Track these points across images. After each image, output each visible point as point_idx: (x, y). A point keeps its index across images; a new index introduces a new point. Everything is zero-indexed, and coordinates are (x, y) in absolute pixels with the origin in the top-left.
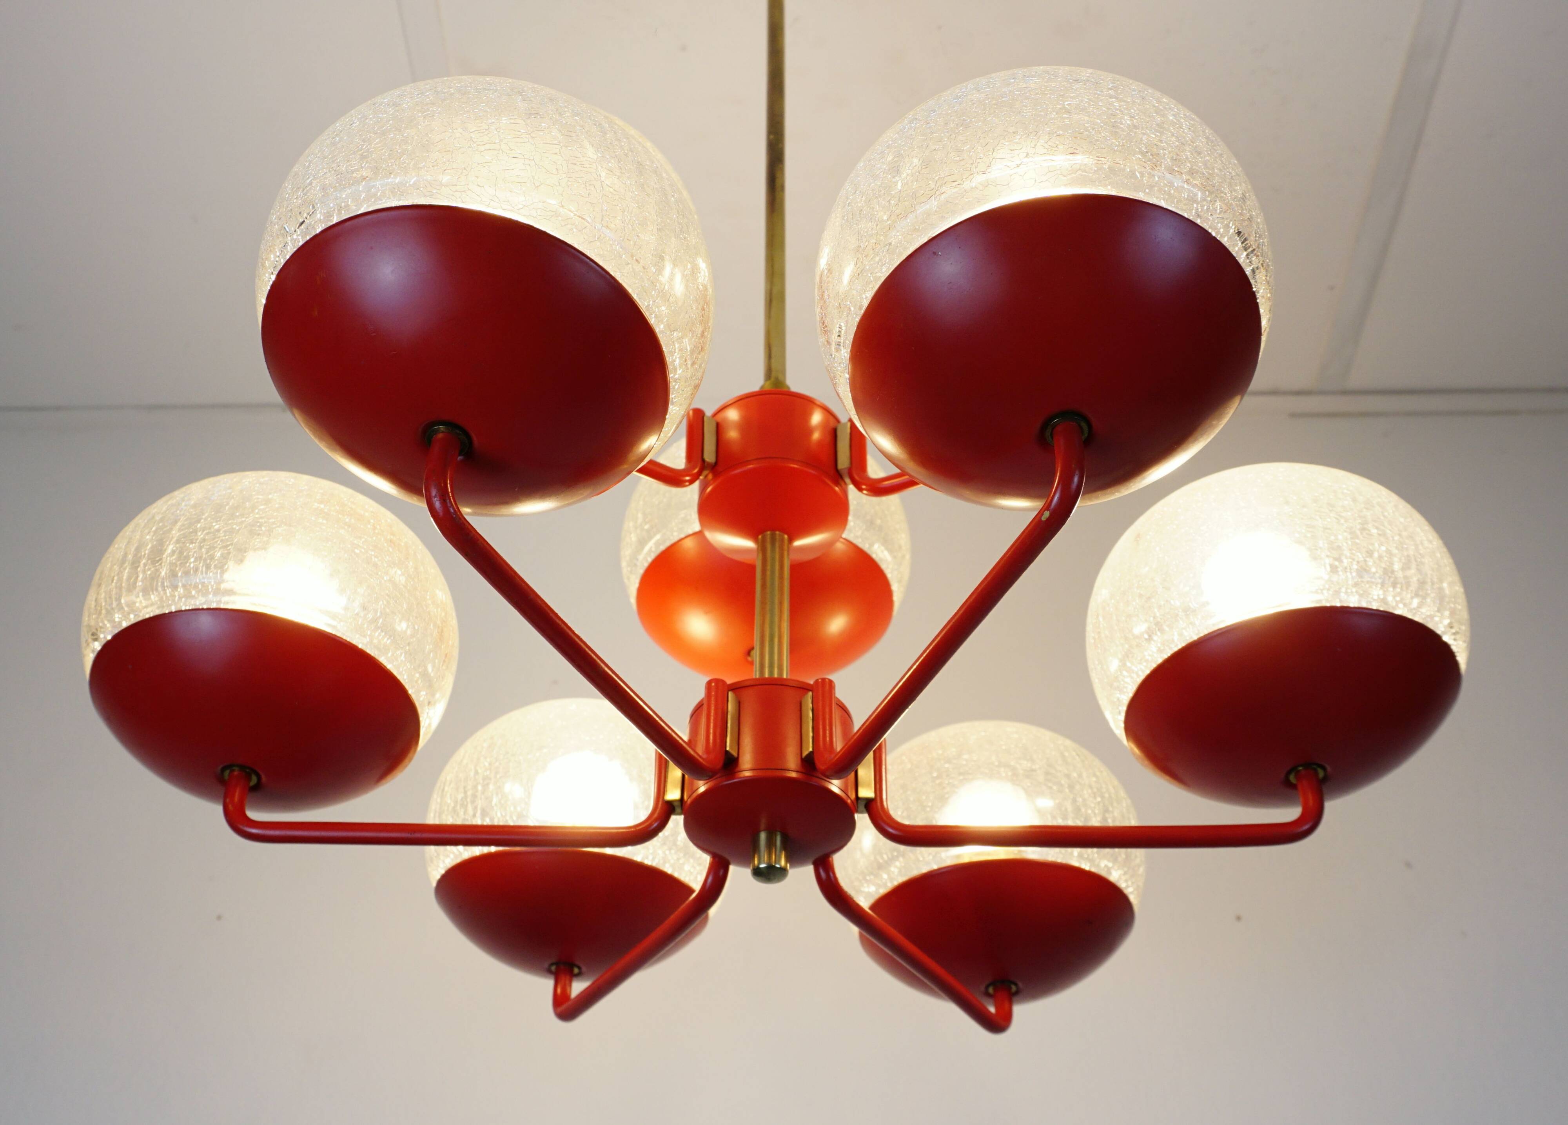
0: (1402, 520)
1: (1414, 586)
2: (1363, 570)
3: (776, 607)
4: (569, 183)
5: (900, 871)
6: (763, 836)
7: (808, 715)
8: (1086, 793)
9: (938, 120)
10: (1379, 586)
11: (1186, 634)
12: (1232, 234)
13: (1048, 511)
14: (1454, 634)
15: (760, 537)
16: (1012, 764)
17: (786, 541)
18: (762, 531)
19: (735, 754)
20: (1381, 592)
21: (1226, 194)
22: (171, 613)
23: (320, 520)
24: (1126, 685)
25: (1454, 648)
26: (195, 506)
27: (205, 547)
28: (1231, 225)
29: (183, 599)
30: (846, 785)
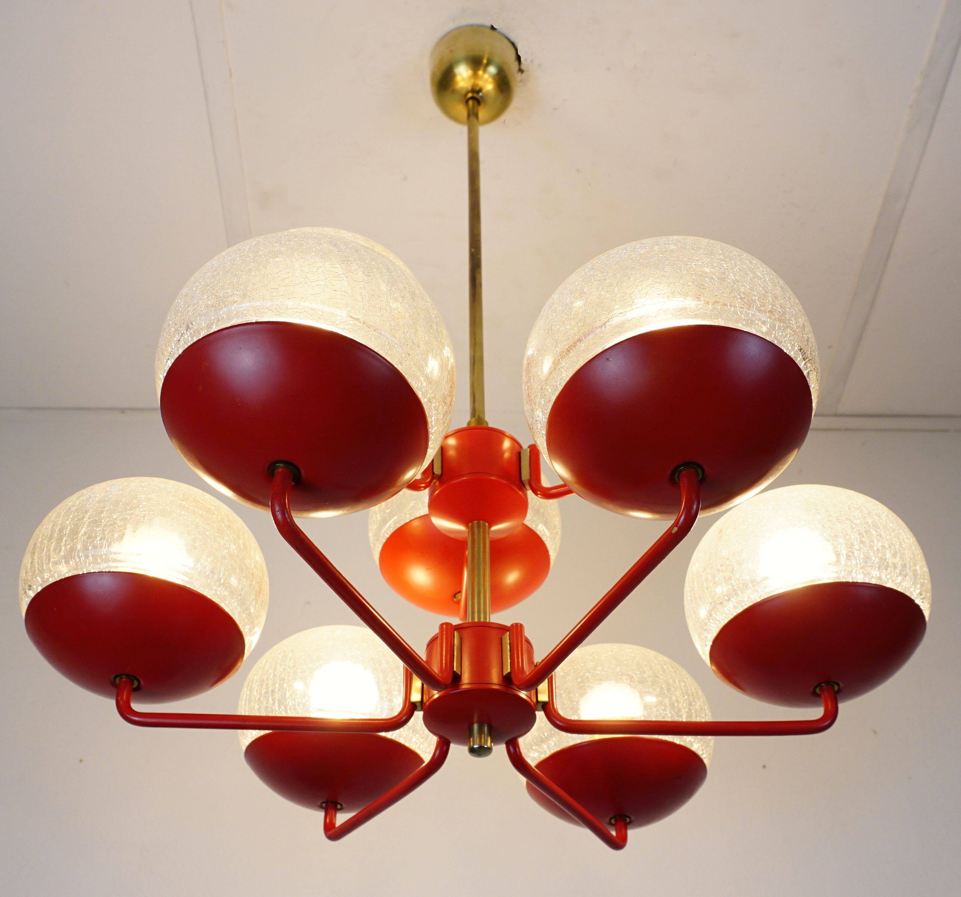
0: (891, 525)
1: (899, 567)
2: (867, 558)
3: (482, 572)
4: (370, 308)
5: (555, 744)
6: (476, 726)
7: (507, 648)
8: (678, 693)
9: (609, 271)
10: (877, 569)
11: (752, 597)
12: (797, 350)
13: (676, 527)
14: (922, 599)
15: (470, 524)
16: (631, 674)
17: (487, 528)
18: (472, 521)
19: (459, 673)
20: (878, 573)
21: (793, 325)
22: (83, 574)
23: (183, 513)
24: (712, 628)
25: (922, 607)
26: (99, 502)
27: (107, 530)
28: (796, 345)
29: (92, 565)
30: (531, 694)
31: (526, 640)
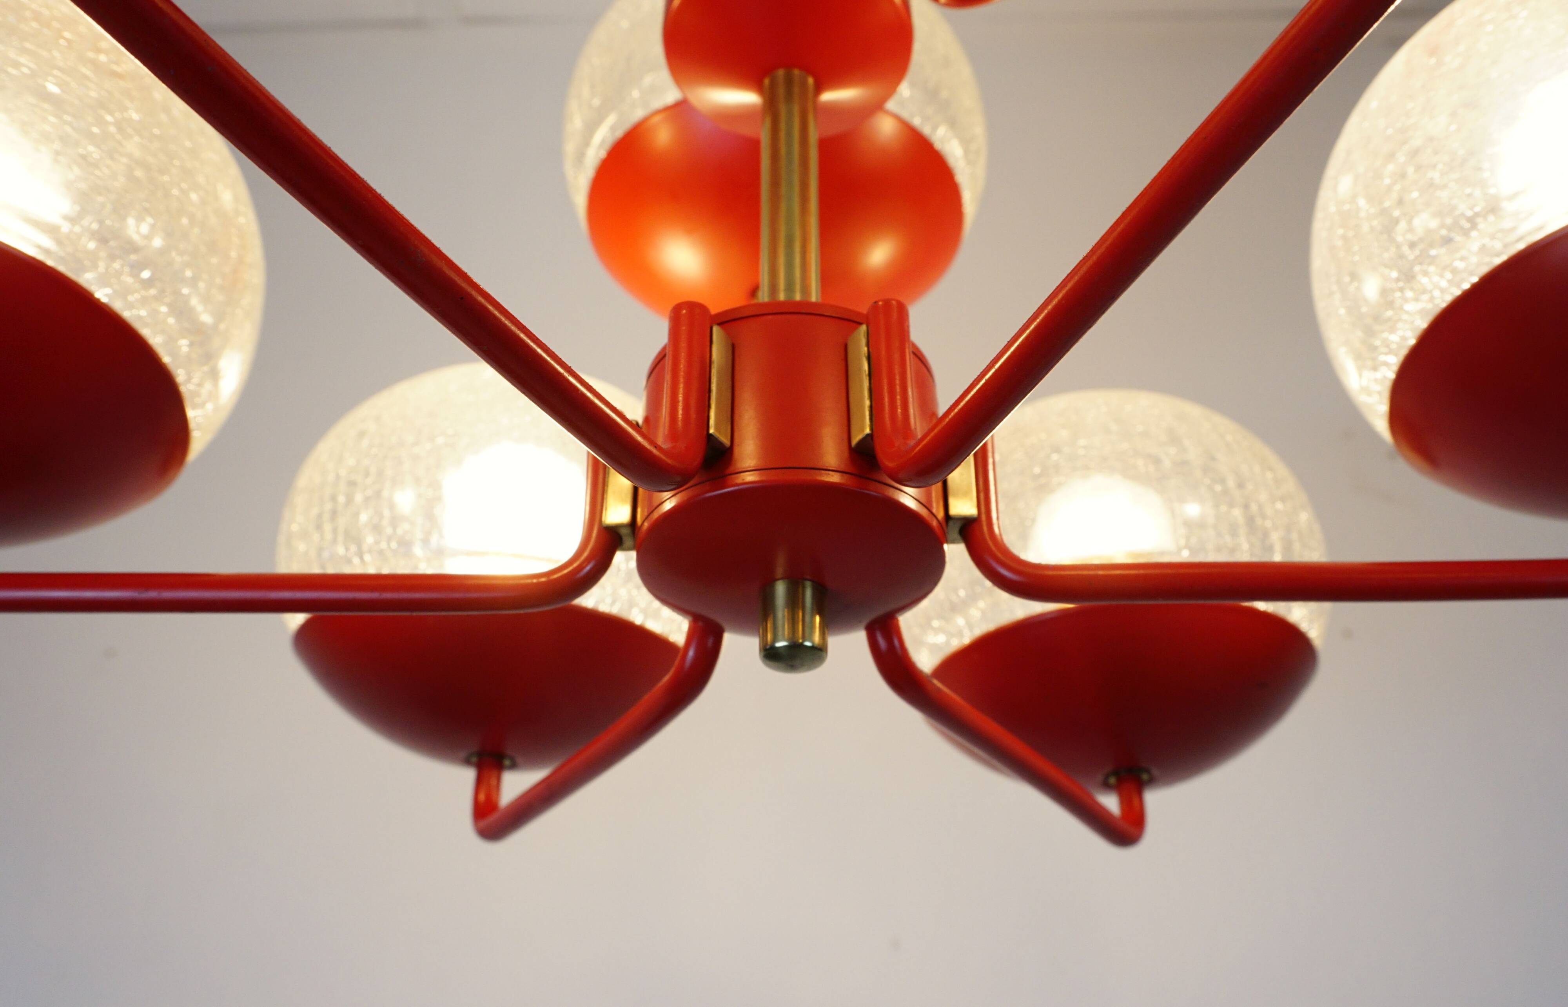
6: (781, 589)
7: (860, 368)
15: (768, 85)
17: (811, 87)
18: (771, 74)
19: (725, 440)
30: (929, 495)
31: (914, 354)
